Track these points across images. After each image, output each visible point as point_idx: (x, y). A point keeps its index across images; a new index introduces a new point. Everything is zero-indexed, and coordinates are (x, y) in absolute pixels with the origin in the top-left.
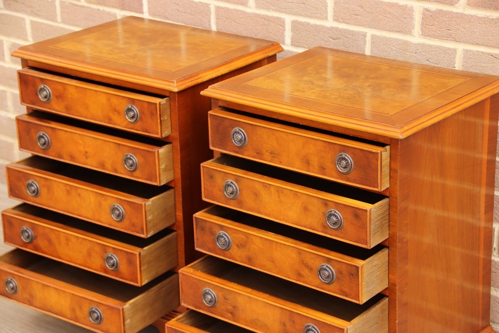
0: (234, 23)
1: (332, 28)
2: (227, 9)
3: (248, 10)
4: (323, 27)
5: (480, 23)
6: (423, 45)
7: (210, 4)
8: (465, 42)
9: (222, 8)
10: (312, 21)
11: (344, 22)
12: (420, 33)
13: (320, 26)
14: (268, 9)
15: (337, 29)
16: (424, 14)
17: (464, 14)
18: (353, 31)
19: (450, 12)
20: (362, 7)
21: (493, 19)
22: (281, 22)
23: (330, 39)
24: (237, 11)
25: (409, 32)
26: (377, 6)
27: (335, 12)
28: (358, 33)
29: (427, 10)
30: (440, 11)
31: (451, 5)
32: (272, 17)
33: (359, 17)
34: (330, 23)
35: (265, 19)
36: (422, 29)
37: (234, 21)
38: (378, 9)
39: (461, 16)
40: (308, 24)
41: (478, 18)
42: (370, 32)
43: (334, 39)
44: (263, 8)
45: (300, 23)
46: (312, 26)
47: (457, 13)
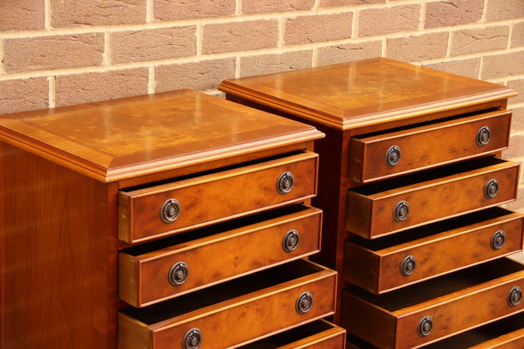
0: (81, 91)
1: (201, 64)
2: (74, 76)
3: (101, 70)
4: (192, 64)
5: (329, 21)
6: (287, 54)
7: (48, 77)
8: (318, 42)
9: (67, 76)
10: (179, 62)
11: (213, 53)
12: (284, 43)
13: (189, 63)
14: (128, 62)
15: (207, 62)
16: (287, 24)
17: (318, 16)
18: (223, 60)
19: (307, 17)
20: (230, 32)
21: (338, 15)
22: (144, 73)
23: (199, 75)
24: (87, 75)
25: (274, 46)
26: (245, 27)
27: (204, 44)
28: (228, 60)
29: (289, 20)
30: (300, 18)
31: (309, 9)
32: (134, 69)
33: (228, 43)
34: (199, 58)
35: (123, 75)
36: (285, 39)
37: (83, 89)
38: (246, 30)
39: (315, 18)
40: (176, 66)
41: (329, 16)
42: (239, 56)
43: (203, 74)
44: (120, 63)
45: (166, 66)
46: (179, 67)
47: (312, 16)
